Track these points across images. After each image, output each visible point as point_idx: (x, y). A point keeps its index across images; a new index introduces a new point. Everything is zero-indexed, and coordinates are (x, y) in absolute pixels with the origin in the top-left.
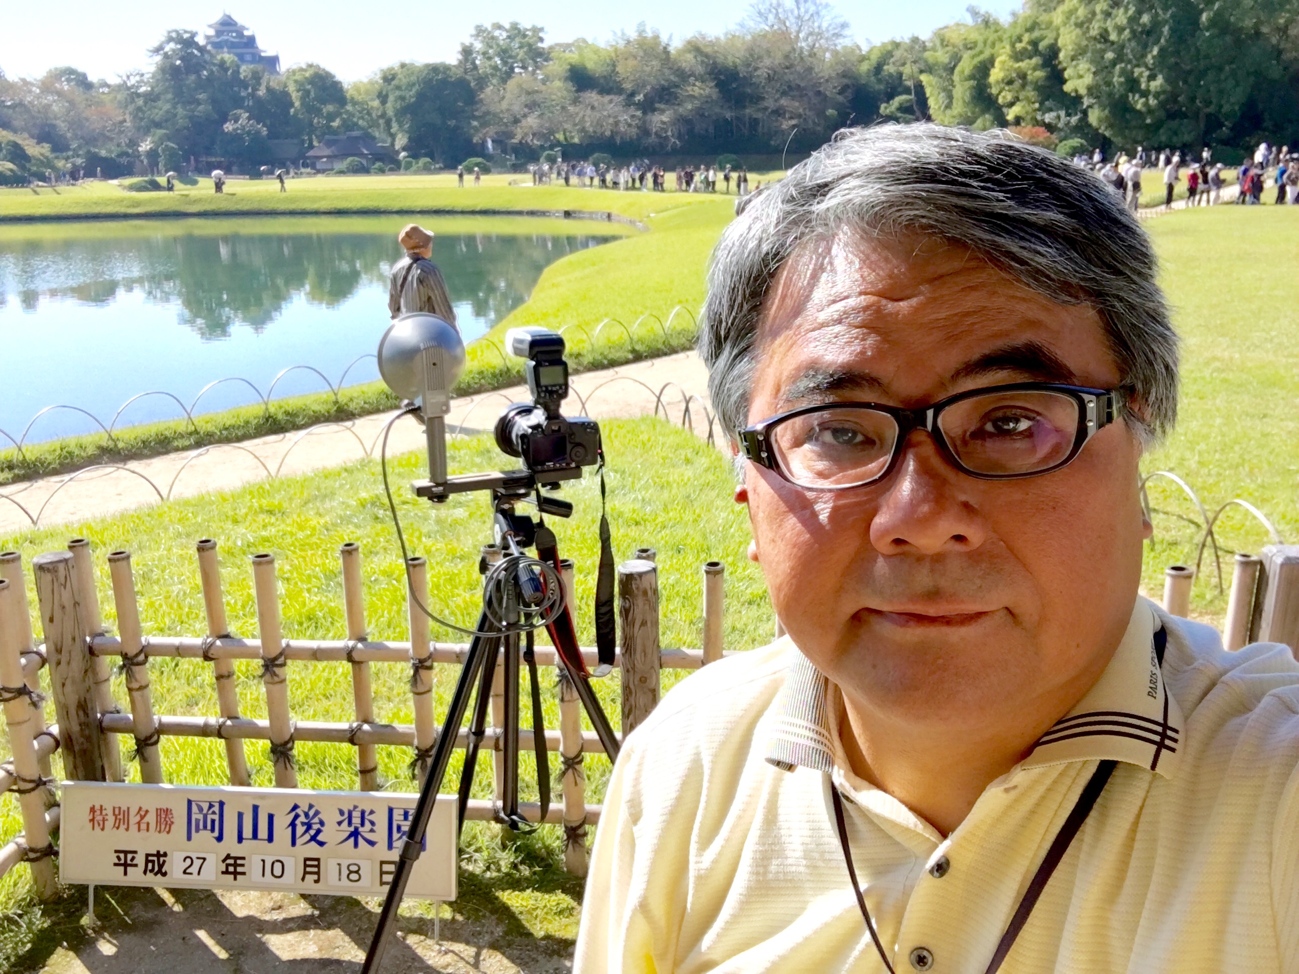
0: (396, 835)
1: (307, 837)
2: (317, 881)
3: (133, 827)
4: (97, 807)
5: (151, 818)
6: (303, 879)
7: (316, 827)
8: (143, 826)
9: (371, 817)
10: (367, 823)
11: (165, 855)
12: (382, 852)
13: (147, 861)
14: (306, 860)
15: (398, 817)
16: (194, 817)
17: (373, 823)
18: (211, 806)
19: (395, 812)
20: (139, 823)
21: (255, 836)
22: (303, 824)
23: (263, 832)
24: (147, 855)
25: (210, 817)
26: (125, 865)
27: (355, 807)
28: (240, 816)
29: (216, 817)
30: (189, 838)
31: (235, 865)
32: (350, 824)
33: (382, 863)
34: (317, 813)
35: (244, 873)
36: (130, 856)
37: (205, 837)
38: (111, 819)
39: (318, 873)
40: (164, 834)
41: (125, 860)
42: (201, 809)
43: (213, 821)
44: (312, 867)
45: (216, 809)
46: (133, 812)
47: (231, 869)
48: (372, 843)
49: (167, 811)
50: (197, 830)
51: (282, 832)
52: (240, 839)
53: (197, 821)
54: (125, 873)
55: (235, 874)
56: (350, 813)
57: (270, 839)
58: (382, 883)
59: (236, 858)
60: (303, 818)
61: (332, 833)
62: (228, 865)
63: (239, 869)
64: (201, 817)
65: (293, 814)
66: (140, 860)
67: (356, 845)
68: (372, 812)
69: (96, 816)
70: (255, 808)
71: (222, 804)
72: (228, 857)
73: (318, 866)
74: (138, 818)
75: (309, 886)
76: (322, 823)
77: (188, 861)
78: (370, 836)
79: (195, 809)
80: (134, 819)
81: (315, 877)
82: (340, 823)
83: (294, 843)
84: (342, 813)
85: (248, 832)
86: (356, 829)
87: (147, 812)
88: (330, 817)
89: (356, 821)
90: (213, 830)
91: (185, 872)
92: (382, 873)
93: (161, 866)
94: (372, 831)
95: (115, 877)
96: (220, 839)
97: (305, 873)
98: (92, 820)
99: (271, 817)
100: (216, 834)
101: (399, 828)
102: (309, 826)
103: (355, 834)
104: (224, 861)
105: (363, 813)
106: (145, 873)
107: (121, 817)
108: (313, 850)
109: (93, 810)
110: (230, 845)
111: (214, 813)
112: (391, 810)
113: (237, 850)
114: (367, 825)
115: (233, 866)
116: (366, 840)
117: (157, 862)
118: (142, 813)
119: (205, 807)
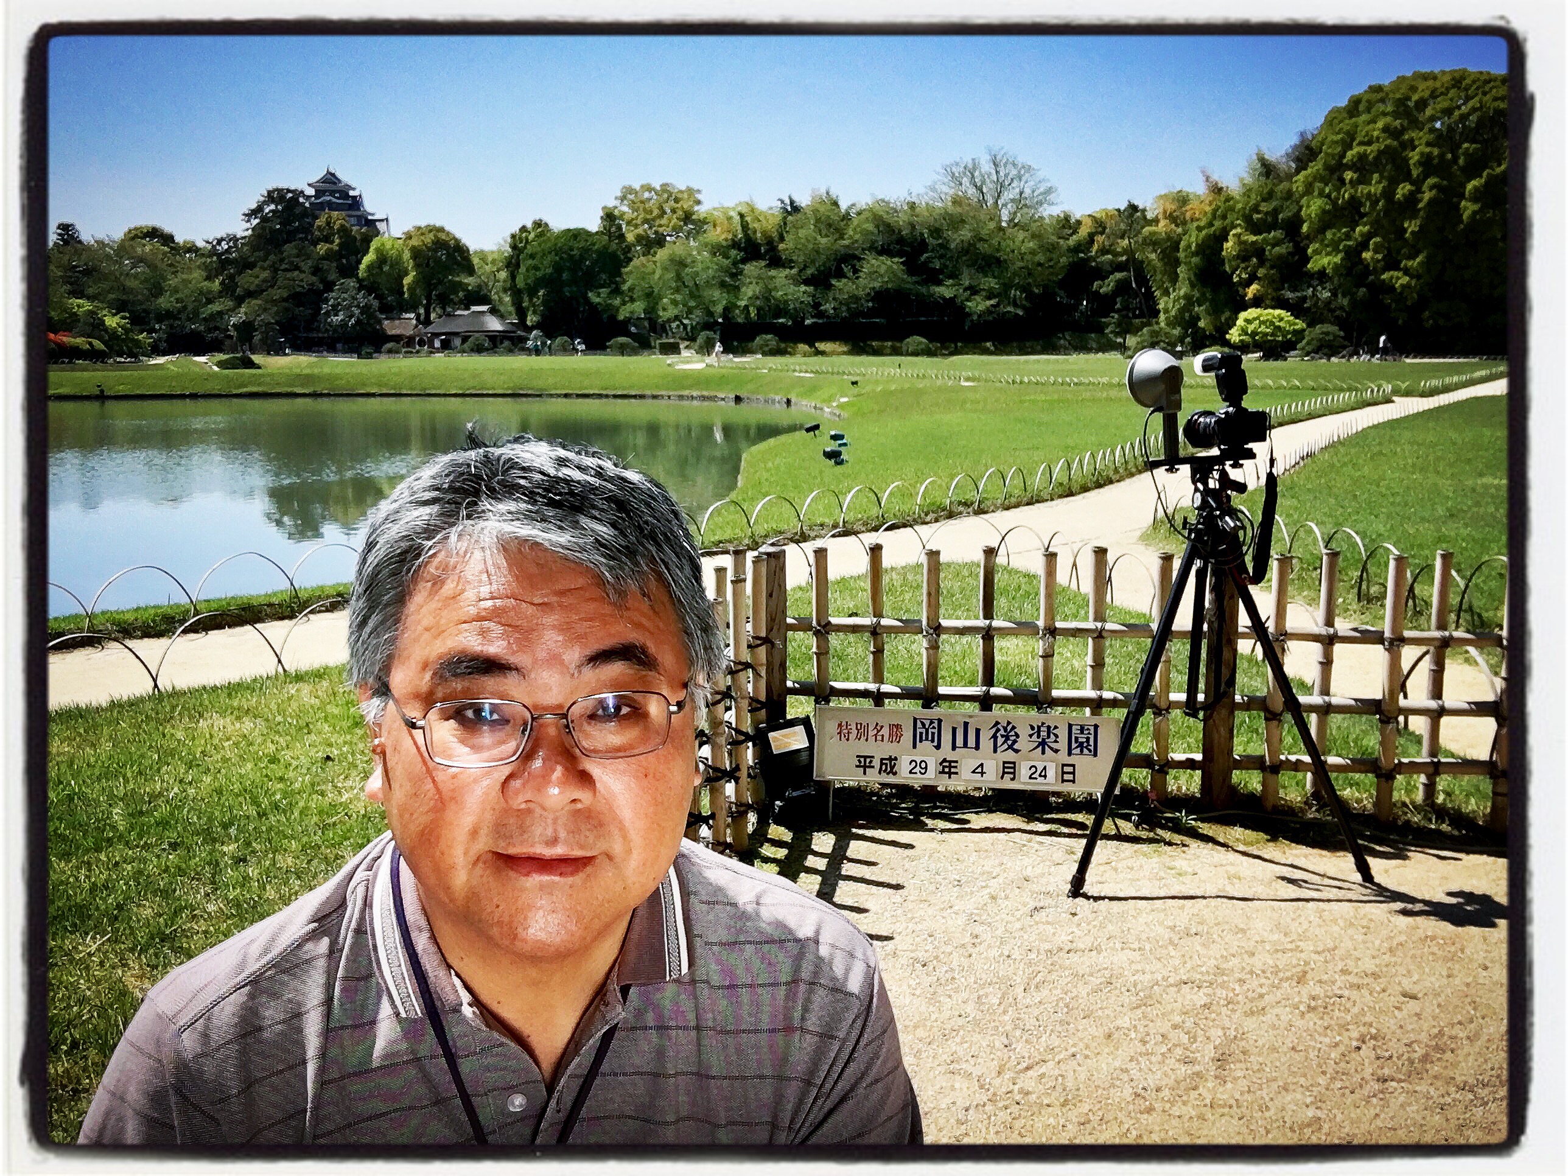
0: (1074, 745)
1: (1005, 746)
3: (871, 739)
4: (844, 723)
5: (885, 731)
6: (1002, 777)
7: (1013, 738)
8: (879, 738)
9: (1055, 732)
10: (1052, 735)
11: (896, 759)
12: (1063, 757)
13: (882, 764)
14: (1004, 763)
15: (1075, 730)
16: (918, 731)
17: (1056, 736)
18: (932, 723)
19: (1074, 727)
20: (876, 735)
21: (965, 745)
22: (1003, 736)
23: (971, 742)
24: (882, 759)
25: (930, 731)
26: (865, 767)
27: (1043, 724)
28: (954, 730)
29: (936, 731)
30: (915, 746)
31: (950, 767)
32: (1038, 737)
33: (1063, 765)
34: (1014, 728)
35: (956, 773)
36: (868, 760)
37: (927, 746)
38: (854, 732)
39: (1014, 773)
40: (895, 744)
41: (864, 763)
42: (923, 724)
43: (933, 734)
44: (1009, 769)
45: (936, 725)
46: (870, 729)
47: (947, 770)
48: (1056, 751)
49: (898, 727)
50: (921, 741)
51: (986, 743)
52: (954, 748)
53: (921, 733)
54: (865, 773)
55: (950, 774)
56: (1039, 727)
57: (977, 747)
58: (1063, 781)
59: (950, 762)
60: (1002, 732)
61: (1023, 744)
62: (944, 767)
63: (953, 770)
64: (924, 731)
65: (994, 730)
66: (876, 763)
67: (1043, 753)
68: (1056, 727)
69: (842, 730)
70: (966, 724)
71: (940, 721)
72: (945, 760)
73: (1014, 768)
74: (875, 731)
75: (1008, 784)
76: (1017, 735)
77: (914, 764)
78: (1055, 746)
79: (919, 725)
80: (872, 733)
81: (1012, 776)
82: (1031, 736)
83: (995, 751)
84: (1032, 728)
85: (960, 741)
86: (1044, 740)
87: (882, 727)
88: (1024, 731)
89: (1044, 734)
90: (933, 741)
91: (911, 772)
92: (1063, 773)
93: (892, 767)
94: (1056, 741)
95: (856, 778)
96: (938, 747)
97: (1004, 773)
98: (840, 733)
99: (978, 731)
100: (935, 744)
101: (1076, 738)
102: (1007, 738)
103: (1043, 744)
104: (941, 764)
105: (1049, 727)
106: (880, 773)
107: (862, 731)
108: (1010, 756)
109: (840, 725)
110: (946, 752)
111: (934, 728)
112: (1070, 726)
113: (951, 756)
114: (1053, 737)
115: (948, 768)
116: (1051, 749)
117: (889, 765)
118: (878, 728)
119: (927, 723)
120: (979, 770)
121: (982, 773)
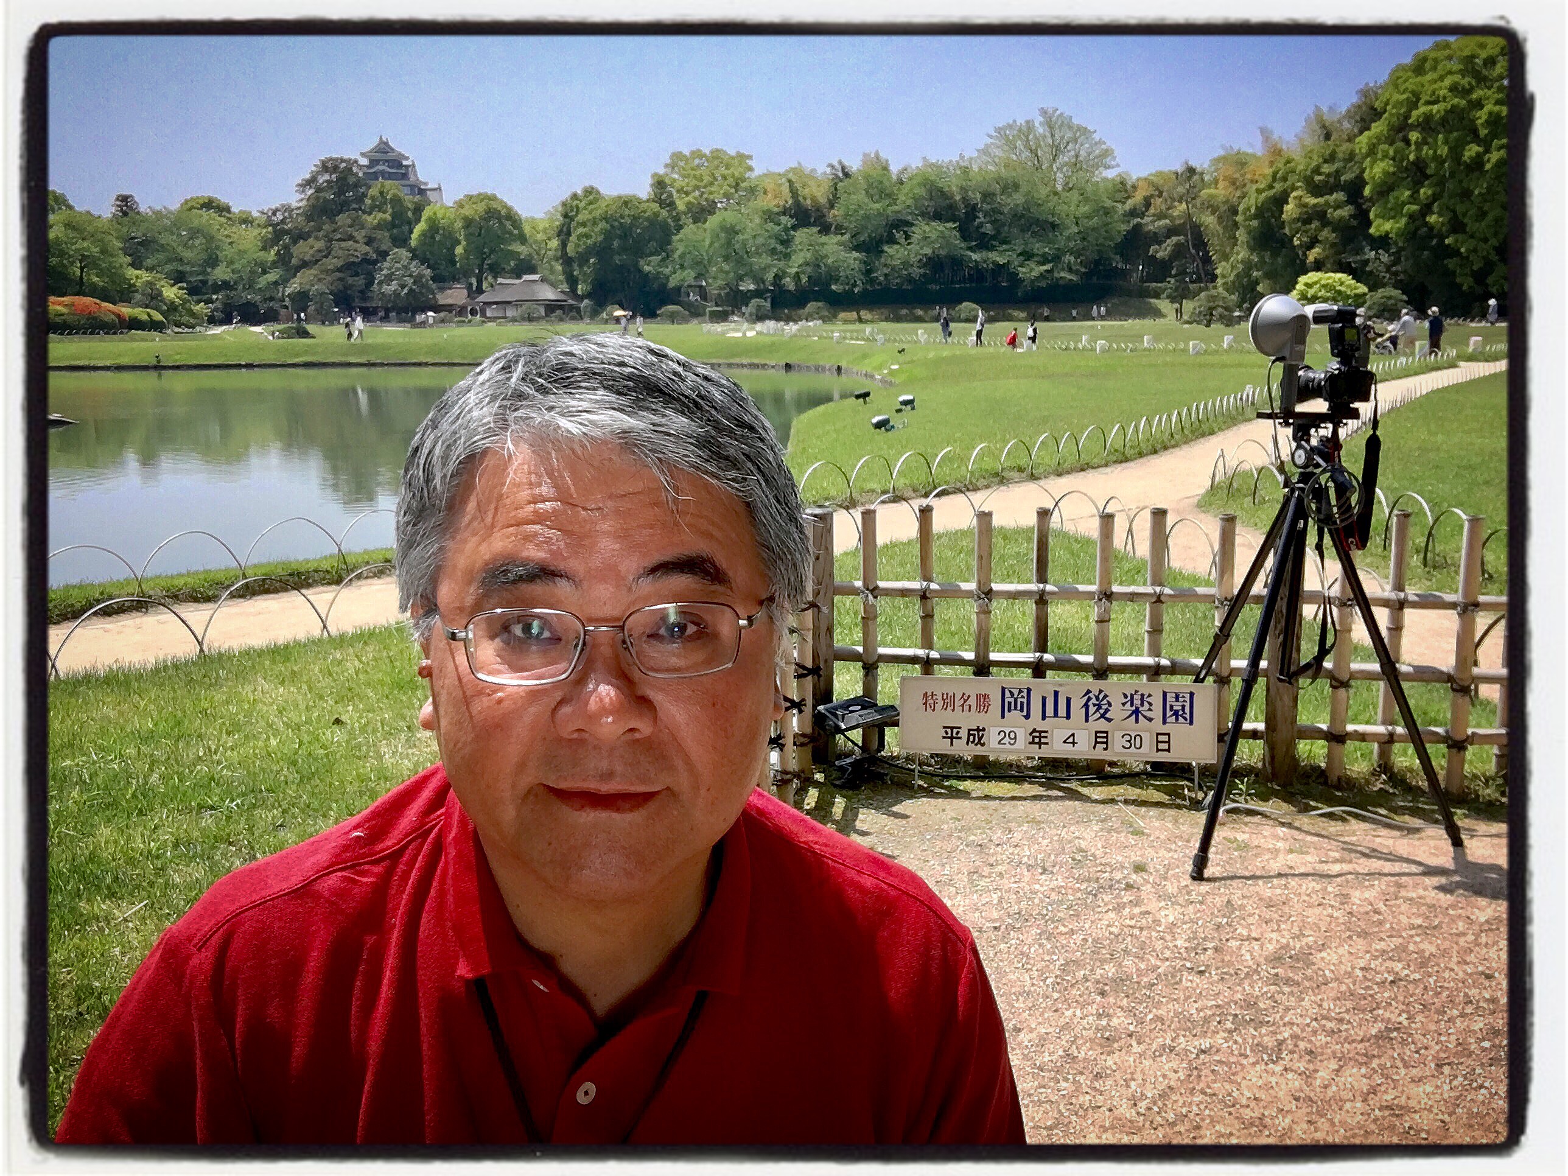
0: (1169, 713)
1: (1098, 715)
2: (1105, 749)
3: (958, 709)
4: (929, 694)
5: (972, 701)
6: (1094, 747)
7: (1104, 707)
8: (966, 708)
9: (1149, 700)
10: (1146, 704)
11: (984, 729)
12: (1158, 726)
13: (969, 735)
14: (1097, 732)
15: (1170, 698)
16: (1007, 701)
17: (1150, 704)
18: (1020, 692)
19: (1168, 695)
20: (963, 705)
21: (1056, 714)
22: (1094, 705)
23: (1062, 711)
24: (969, 730)
25: (1019, 700)
26: (952, 738)
27: (1136, 692)
28: (1044, 699)
29: (1025, 700)
30: (1003, 716)
31: (1040, 737)
32: (1132, 705)
33: (1158, 734)
34: (1106, 696)
35: (1047, 744)
36: (955, 731)
37: (1015, 716)
38: (940, 702)
39: (1106, 743)
40: (983, 714)
41: (951, 734)
42: (1012, 694)
43: (1022, 703)
44: (1101, 738)
45: (1025, 694)
46: (958, 697)
47: (1037, 740)
48: (1150, 720)
49: (986, 696)
50: (1009, 710)
51: (1077, 711)
52: (1044, 717)
53: (1010, 703)
54: (952, 744)
55: (1040, 744)
56: (1132, 696)
57: (1068, 717)
58: (1158, 750)
59: (1040, 732)
60: (1094, 701)
61: (1118, 711)
62: (1034, 737)
63: (1043, 740)
64: (1012, 700)
65: (1085, 699)
66: (964, 734)
67: (1137, 721)
68: (1150, 695)
69: (928, 701)
70: (1056, 693)
71: (1029, 690)
72: (1034, 731)
73: (1107, 737)
74: (962, 701)
75: (1099, 753)
76: (1110, 704)
77: (1002, 734)
78: (1148, 714)
79: (1007, 694)
80: (958, 703)
81: (1105, 746)
82: (1124, 704)
83: (1087, 720)
84: (1125, 696)
85: (1050, 711)
86: (1137, 708)
87: (969, 697)
88: (1116, 700)
89: (1137, 702)
90: (1022, 710)
91: (999, 743)
92: (1158, 742)
93: (980, 739)
94: (1150, 710)
95: (944, 747)
96: (1027, 717)
97: (1096, 742)
98: (925, 704)
99: (1068, 700)
100: (1025, 713)
101: (1171, 707)
102: (1099, 706)
103: (1136, 712)
104: (1030, 734)
105: (1142, 695)
106: (967, 744)
107: (948, 701)
108: (1102, 725)
109: (925, 695)
110: (1036, 722)
111: (1023, 697)
112: (1165, 694)
113: (1041, 726)
114: (1146, 706)
115: (1038, 738)
116: (1145, 717)
117: (977, 735)
118: (965, 698)
119: (1016, 692)
120: (1071, 740)
121: (1074, 743)
